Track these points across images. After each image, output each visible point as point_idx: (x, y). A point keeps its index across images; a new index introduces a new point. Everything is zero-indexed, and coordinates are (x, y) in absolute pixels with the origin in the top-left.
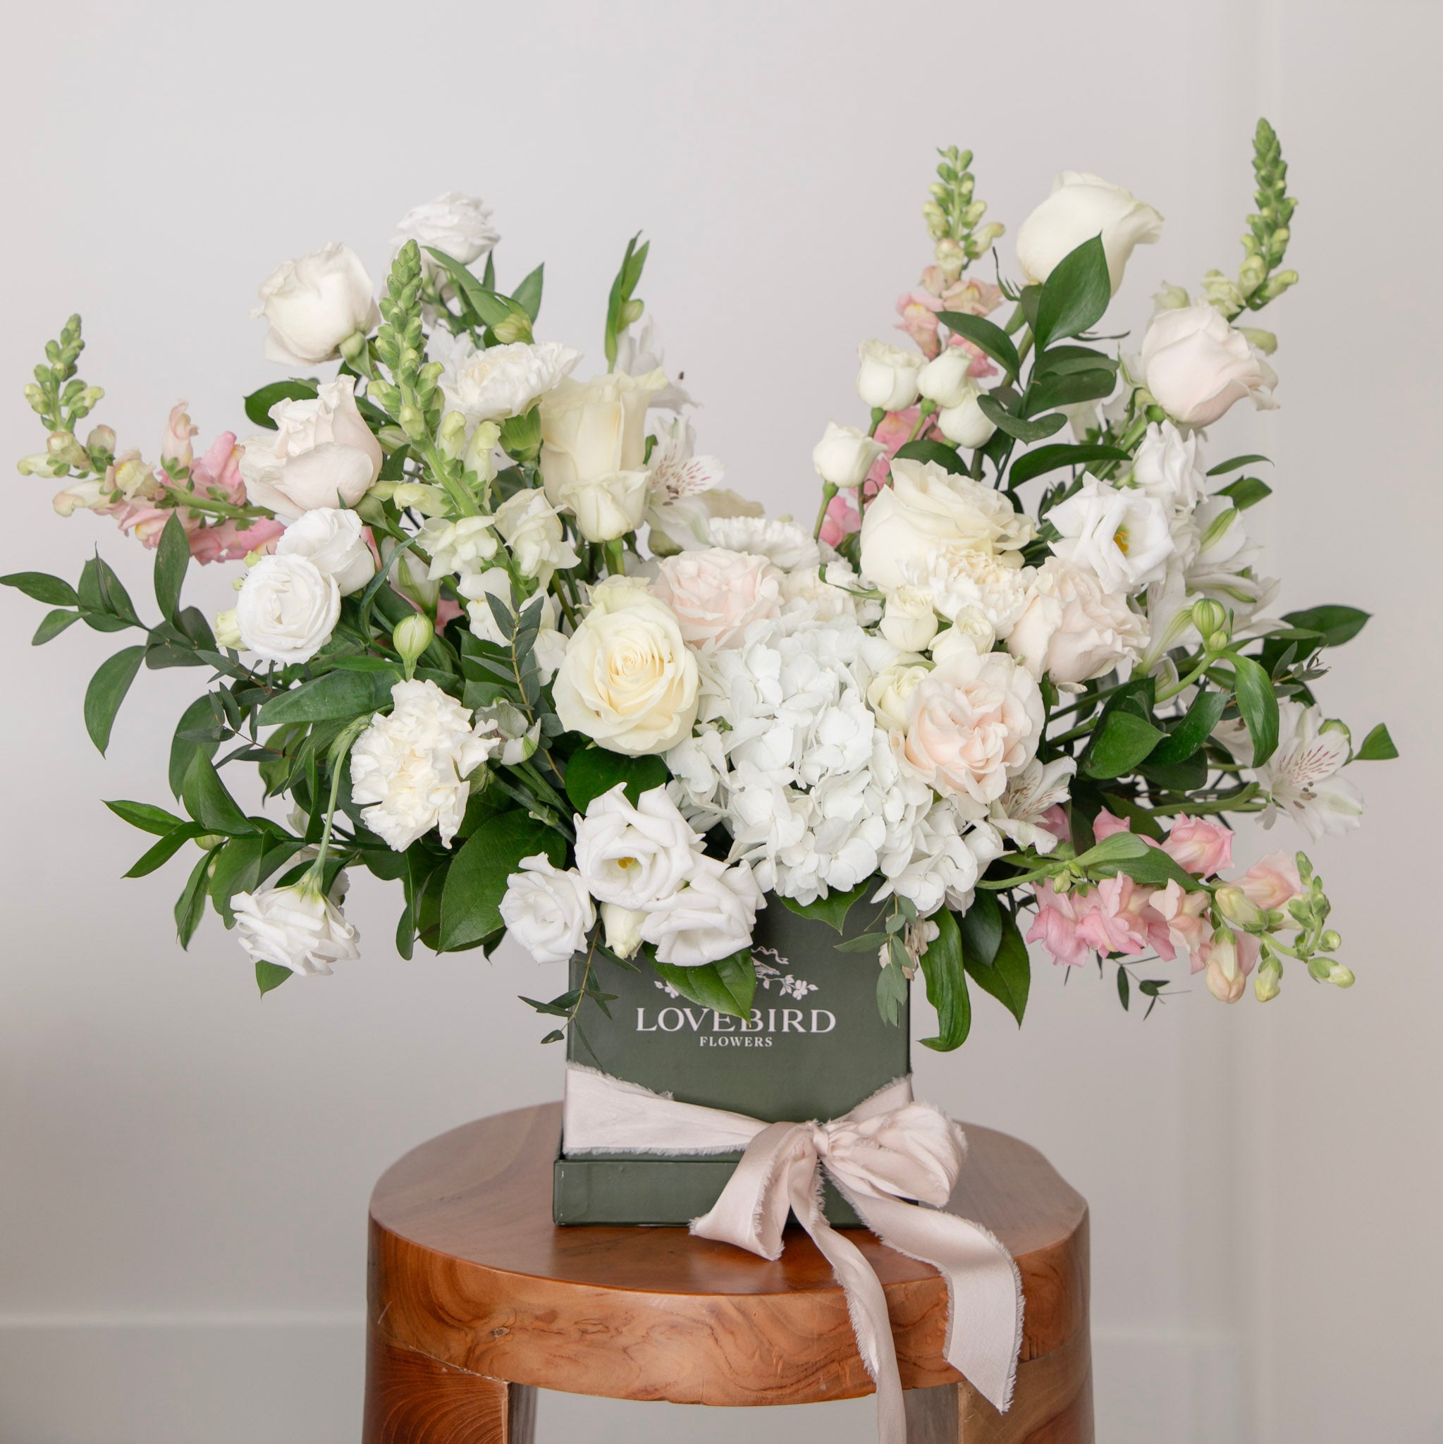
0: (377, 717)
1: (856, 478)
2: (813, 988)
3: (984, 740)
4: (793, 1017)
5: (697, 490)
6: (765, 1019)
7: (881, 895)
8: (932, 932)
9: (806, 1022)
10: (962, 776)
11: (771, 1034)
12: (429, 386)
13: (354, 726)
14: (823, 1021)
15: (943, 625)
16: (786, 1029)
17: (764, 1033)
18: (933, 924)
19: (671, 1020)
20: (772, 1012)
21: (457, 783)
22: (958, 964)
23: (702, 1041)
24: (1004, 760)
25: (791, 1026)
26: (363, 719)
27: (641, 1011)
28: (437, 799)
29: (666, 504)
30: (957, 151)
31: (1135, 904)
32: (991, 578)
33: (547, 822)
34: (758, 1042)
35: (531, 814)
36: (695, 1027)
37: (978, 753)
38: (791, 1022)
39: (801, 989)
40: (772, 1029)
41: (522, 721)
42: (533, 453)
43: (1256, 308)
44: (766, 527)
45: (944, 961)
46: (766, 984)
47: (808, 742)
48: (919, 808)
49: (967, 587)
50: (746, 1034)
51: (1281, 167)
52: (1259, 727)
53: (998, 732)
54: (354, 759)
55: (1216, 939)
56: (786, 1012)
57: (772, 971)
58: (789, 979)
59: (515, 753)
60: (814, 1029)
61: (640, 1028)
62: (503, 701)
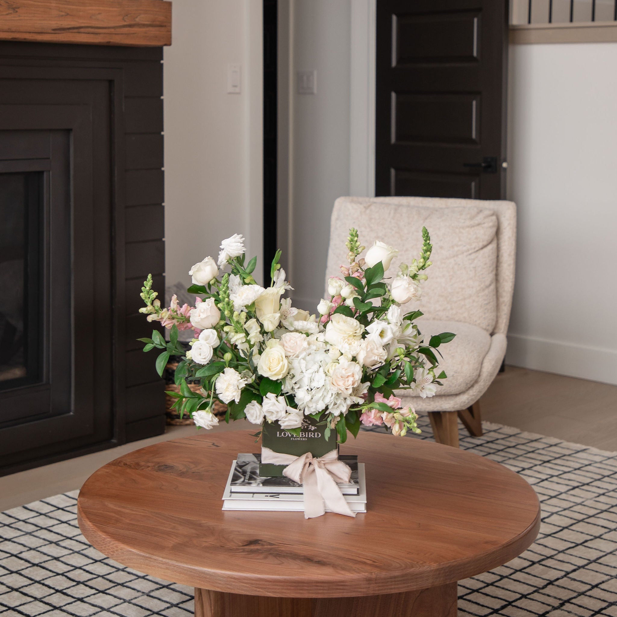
0: (221, 374)
1: (327, 312)
2: (316, 428)
3: (348, 381)
4: (311, 434)
5: (291, 315)
6: (305, 434)
7: (327, 412)
8: (339, 419)
9: (314, 435)
10: (343, 388)
11: (306, 438)
12: (231, 305)
13: (216, 375)
14: (318, 435)
15: (342, 354)
16: (310, 436)
17: (305, 437)
18: (339, 417)
19: (285, 434)
20: (307, 433)
21: (238, 390)
22: (344, 425)
23: (291, 439)
24: (352, 385)
25: (311, 436)
26: (218, 374)
27: (278, 432)
28: (234, 394)
29: (284, 319)
30: (354, 229)
31: (378, 415)
32: (353, 343)
33: (257, 393)
34: (304, 439)
35: (254, 392)
36: (290, 436)
37: (347, 384)
38: (311, 435)
39: (313, 428)
40: (307, 436)
41: (251, 374)
42: (254, 311)
43: (423, 269)
44: (307, 324)
45: (341, 426)
46: (306, 427)
47: (311, 380)
48: (335, 394)
49: (346, 346)
50: (301, 438)
51: (429, 237)
52: (408, 377)
53: (351, 379)
54: (216, 384)
55: (395, 423)
56: (310, 433)
57: (307, 424)
58: (310, 426)
59: (250, 381)
60: (316, 437)
61: (278, 436)
62: (247, 370)
